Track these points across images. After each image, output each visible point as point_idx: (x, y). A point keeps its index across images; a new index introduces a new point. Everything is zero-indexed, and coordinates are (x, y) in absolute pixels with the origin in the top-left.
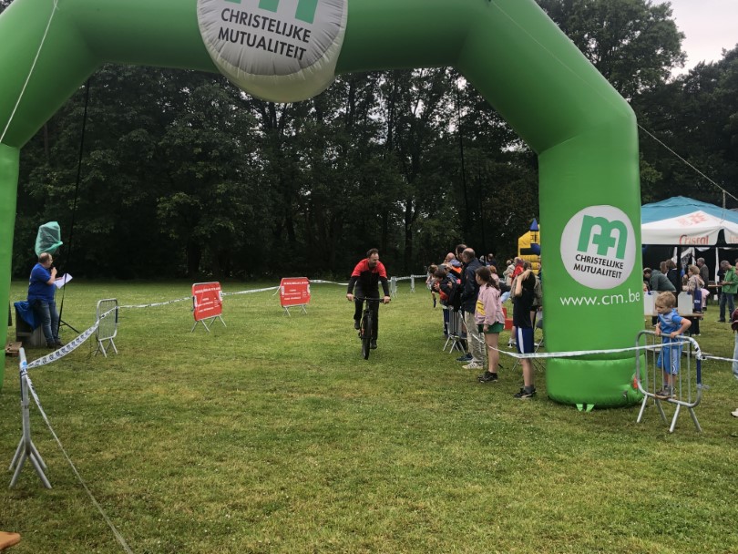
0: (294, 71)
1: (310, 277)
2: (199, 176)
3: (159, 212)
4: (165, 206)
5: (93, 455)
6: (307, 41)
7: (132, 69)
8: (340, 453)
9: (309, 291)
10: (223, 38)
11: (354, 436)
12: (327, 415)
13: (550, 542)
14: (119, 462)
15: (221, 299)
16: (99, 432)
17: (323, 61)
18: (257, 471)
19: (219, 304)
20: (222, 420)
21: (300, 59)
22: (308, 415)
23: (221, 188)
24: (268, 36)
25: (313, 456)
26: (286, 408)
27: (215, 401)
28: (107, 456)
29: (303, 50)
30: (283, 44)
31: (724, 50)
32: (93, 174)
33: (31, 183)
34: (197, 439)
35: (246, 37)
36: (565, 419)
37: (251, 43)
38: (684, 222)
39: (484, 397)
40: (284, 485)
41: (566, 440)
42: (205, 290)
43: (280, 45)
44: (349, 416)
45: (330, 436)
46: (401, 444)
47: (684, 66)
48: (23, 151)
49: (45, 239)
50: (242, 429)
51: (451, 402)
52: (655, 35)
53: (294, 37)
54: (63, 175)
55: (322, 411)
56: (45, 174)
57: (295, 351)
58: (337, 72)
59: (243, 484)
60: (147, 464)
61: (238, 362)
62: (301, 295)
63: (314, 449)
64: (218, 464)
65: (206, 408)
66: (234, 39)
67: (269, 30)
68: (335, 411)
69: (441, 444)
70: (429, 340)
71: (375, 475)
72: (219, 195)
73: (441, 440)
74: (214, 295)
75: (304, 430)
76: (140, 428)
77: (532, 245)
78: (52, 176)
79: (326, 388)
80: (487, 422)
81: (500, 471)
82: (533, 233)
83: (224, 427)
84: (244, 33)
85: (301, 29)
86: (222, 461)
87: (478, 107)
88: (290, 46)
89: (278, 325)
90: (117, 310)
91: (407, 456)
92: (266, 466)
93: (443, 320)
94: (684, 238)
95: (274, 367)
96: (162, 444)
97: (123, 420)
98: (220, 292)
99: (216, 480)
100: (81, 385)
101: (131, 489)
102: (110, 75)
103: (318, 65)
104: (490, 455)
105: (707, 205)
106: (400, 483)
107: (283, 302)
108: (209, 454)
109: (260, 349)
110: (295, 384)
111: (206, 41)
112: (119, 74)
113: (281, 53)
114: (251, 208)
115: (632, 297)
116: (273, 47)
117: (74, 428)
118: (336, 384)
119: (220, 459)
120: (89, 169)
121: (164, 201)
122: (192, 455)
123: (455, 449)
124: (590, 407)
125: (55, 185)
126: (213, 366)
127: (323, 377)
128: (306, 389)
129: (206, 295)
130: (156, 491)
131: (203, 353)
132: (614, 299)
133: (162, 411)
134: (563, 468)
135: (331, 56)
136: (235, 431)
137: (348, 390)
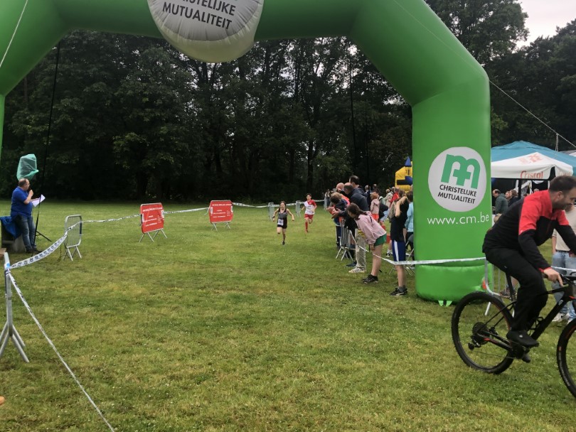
0: (222, 38)
1: (233, 201)
2: (147, 120)
3: (115, 148)
4: (119, 143)
5: (62, 337)
6: (232, 15)
7: (94, 34)
8: (255, 337)
9: (232, 211)
10: (167, 10)
11: (266, 324)
12: (245, 307)
13: (416, 406)
14: (81, 342)
15: (163, 216)
16: (67, 319)
17: (245, 30)
18: (189, 350)
19: (162, 220)
20: (163, 311)
21: (227, 28)
22: (230, 307)
23: (164, 129)
24: (202, 9)
25: (234, 339)
26: (213, 302)
27: (158, 295)
28: (73, 337)
29: (229, 21)
30: (214, 16)
31: (558, 28)
32: (62, 117)
33: (14, 124)
34: (143, 325)
35: (184, 10)
36: (430, 312)
37: (188, 15)
38: (524, 161)
39: (367, 295)
40: (211, 361)
41: (429, 328)
42: (151, 209)
43: (211, 17)
44: (262, 308)
45: (247, 323)
46: (302, 330)
47: (526, 40)
48: (7, 98)
49: (24, 168)
50: (179, 318)
51: (342, 299)
52: (505, 15)
53: (222, 11)
54: (40, 118)
55: (242, 304)
56: (25, 117)
57: (221, 258)
58: (256, 39)
59: (179, 360)
60: (104, 344)
61: (176, 265)
62: (226, 215)
63: (235, 333)
64: (160, 344)
65: (151, 301)
66: (175, 11)
67: (203, 5)
68: (251, 304)
69: (333, 330)
70: (325, 250)
71: (282, 354)
72: (162, 135)
73: (333, 327)
74: (157, 214)
75: (228, 319)
76: (98, 316)
77: (406, 177)
78: (31, 118)
79: (244, 287)
80: (369, 313)
81: (379, 352)
82: (407, 168)
83: (165, 315)
84: (183, 8)
85: (228, 5)
86: (163, 342)
87: (366, 69)
88: (219, 18)
89: (207, 238)
90: (81, 224)
91: (307, 339)
92: (197, 346)
93: (336, 235)
94: (524, 173)
95: (204, 270)
96: (116, 328)
97: (86, 310)
98: (163, 211)
99: (158, 357)
100: (52, 282)
101: (91, 363)
102: (76, 39)
103: (240, 33)
104: (371, 340)
105: (543, 148)
106: (301, 360)
107: (212, 219)
108: (153, 337)
109: (193, 255)
110: (220, 283)
111: (153, 13)
112: (84, 38)
113: (212, 23)
114: (187, 146)
115: (483, 219)
116: (205, 19)
117: (47, 316)
118: (252, 283)
119: (161, 341)
120: (60, 113)
121: (119, 139)
122: (139, 337)
123: (344, 334)
124: (449, 303)
125: (33, 125)
126: (157, 269)
127: (242, 278)
128: (229, 287)
129: (151, 213)
130: (112, 365)
131: (149, 259)
132: (469, 220)
133: (116, 303)
134: (427, 350)
135: (251, 27)
136: (174, 319)
137: (262, 289)
